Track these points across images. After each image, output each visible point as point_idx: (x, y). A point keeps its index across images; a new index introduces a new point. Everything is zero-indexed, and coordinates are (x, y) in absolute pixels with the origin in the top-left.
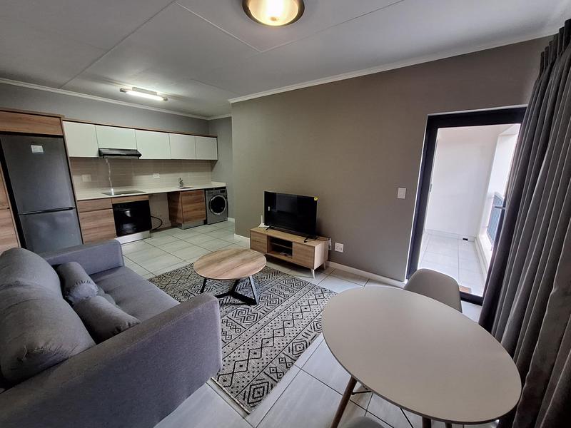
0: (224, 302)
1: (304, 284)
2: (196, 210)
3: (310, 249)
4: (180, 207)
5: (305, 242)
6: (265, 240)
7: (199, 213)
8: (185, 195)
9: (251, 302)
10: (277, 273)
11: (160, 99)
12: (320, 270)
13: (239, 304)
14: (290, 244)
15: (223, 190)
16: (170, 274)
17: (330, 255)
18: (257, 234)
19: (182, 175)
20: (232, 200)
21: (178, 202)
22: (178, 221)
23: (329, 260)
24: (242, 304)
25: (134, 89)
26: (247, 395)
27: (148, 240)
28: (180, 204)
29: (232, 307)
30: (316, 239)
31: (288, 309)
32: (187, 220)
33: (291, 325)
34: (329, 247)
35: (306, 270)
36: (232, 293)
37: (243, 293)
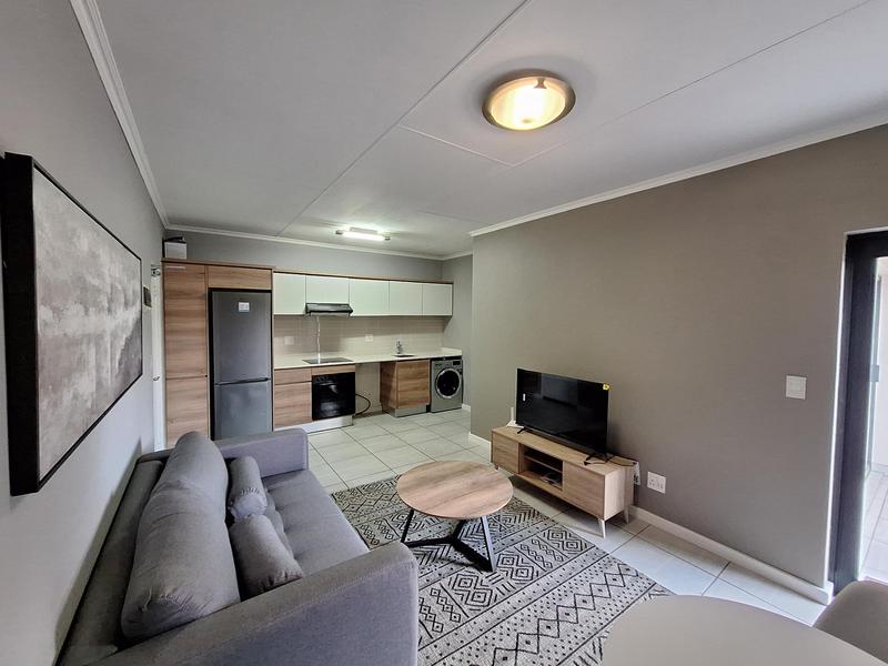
0: (439, 554)
1: (584, 547)
2: (416, 389)
3: (596, 479)
4: (394, 384)
5: (586, 464)
6: (516, 449)
7: (419, 394)
8: (403, 367)
9: (483, 564)
10: (534, 514)
11: (381, 239)
12: (617, 522)
13: (462, 564)
14: (558, 463)
15: (457, 360)
16: (368, 488)
17: (638, 494)
18: (502, 439)
19: (400, 338)
20: (470, 378)
21: (392, 376)
22: (391, 405)
23: (636, 503)
24: (467, 566)
25: (352, 229)
27: (348, 430)
28: (395, 380)
29: (450, 566)
30: (607, 460)
31: (550, 595)
32: (404, 404)
33: (553, 632)
34: (636, 478)
35: (587, 517)
36: (453, 540)
37: (471, 545)
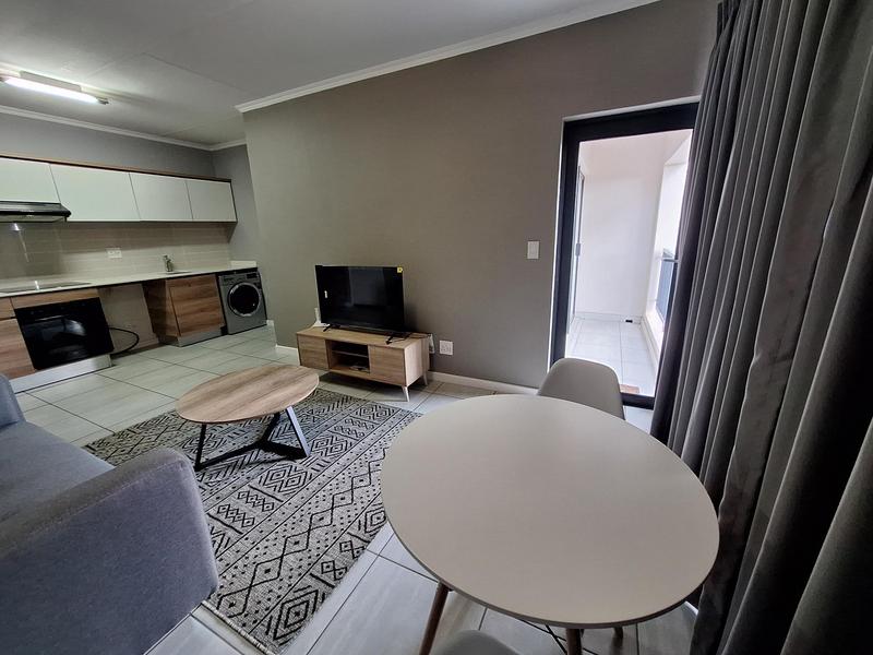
0: (252, 460)
1: (391, 412)
2: (202, 310)
3: (397, 354)
4: (169, 308)
5: (388, 343)
6: (323, 347)
7: (208, 316)
8: (177, 285)
9: (296, 454)
10: (346, 399)
12: (417, 387)
13: (274, 461)
14: (363, 349)
15: (252, 273)
16: (145, 425)
17: (433, 362)
18: (309, 340)
19: (168, 251)
20: (270, 289)
21: (164, 299)
22: (170, 333)
23: (432, 369)
24: (279, 460)
25: (25, 75)
26: (274, 623)
27: (110, 372)
28: (168, 303)
29: (260, 466)
30: (407, 337)
31: (363, 457)
32: (189, 329)
33: (366, 482)
34: (430, 347)
35: (393, 389)
36: (263, 443)
37: (283, 442)
